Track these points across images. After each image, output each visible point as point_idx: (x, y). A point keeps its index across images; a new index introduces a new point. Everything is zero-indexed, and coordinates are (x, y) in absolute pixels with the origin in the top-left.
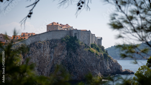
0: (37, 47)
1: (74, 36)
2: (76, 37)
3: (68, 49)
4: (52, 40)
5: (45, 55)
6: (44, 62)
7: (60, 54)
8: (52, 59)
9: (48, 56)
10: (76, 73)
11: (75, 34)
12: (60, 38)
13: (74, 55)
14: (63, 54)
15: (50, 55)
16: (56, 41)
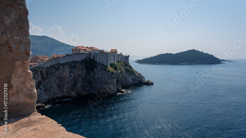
0: (56, 69)
1: (92, 58)
2: (94, 59)
3: (86, 69)
4: (72, 62)
5: (65, 74)
6: (64, 80)
7: (80, 73)
8: (72, 77)
9: (68, 75)
10: (94, 88)
11: (94, 56)
12: (80, 60)
13: (92, 74)
14: (82, 73)
15: (70, 74)
16: (76, 62)
